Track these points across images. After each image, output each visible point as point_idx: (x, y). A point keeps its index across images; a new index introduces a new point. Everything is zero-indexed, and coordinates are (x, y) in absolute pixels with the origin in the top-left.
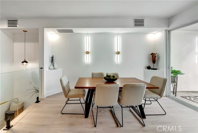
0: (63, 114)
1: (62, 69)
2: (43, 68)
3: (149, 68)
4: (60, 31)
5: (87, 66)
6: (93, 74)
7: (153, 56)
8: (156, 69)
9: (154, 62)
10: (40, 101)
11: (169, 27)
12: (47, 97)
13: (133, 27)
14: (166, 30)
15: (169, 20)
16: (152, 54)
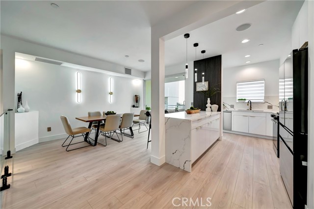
2: (12, 110)
3: (134, 106)
4: (40, 60)
6: (89, 113)
8: (138, 107)
9: (137, 101)
10: (12, 156)
11: (145, 78)
13: (124, 74)
15: (145, 73)
16: (136, 96)
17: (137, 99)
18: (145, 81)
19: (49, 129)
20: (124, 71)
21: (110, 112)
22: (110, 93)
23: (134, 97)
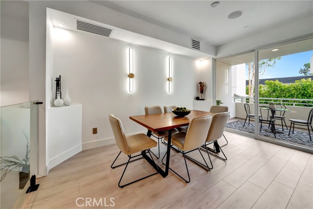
0: (122, 187)
1: (81, 105)
2: (42, 103)
3: (198, 99)
4: (81, 26)
5: (130, 97)
6: (146, 109)
7: (201, 86)
8: (203, 100)
9: (202, 92)
10: (38, 185)
11: (216, 55)
12: (51, 170)
13: (191, 48)
14: (213, 59)
15: (217, 48)
16: (200, 83)
17: (202, 88)
18: (214, 60)
19: (95, 131)
20: (190, 43)
21: (181, 109)
22: (168, 80)
23: (197, 85)
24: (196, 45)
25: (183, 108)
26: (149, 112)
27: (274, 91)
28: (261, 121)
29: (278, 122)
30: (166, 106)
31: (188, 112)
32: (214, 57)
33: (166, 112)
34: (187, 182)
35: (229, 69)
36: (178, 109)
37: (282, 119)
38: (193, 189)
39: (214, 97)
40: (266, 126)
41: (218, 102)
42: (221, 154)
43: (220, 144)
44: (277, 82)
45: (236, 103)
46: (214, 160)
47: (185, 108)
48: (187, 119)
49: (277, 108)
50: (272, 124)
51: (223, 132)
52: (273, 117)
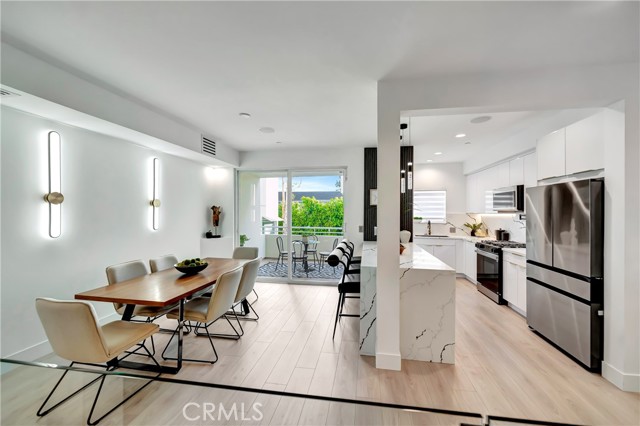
3: (209, 235)
6: (110, 273)
7: (214, 213)
8: (219, 237)
9: (216, 223)
11: (240, 165)
13: (202, 153)
14: (235, 170)
15: (241, 155)
16: (213, 208)
17: (216, 215)
18: (237, 173)
20: (200, 144)
21: (193, 261)
22: (152, 203)
23: (208, 211)
24: (209, 146)
25: (194, 258)
26: (119, 276)
27: (311, 212)
28: (294, 259)
29: (310, 257)
30: (153, 259)
31: (205, 266)
32: (237, 167)
33: (154, 270)
34: (213, 363)
35: (257, 183)
36: (187, 262)
37: (314, 252)
38: (222, 366)
39: (237, 231)
40: (300, 264)
41: (243, 239)
42: (251, 315)
43: (250, 301)
44: (314, 200)
45: (266, 236)
46: (244, 324)
47: (198, 260)
48: (203, 277)
49: (310, 240)
50: (305, 261)
51: (252, 285)
52: (306, 252)
